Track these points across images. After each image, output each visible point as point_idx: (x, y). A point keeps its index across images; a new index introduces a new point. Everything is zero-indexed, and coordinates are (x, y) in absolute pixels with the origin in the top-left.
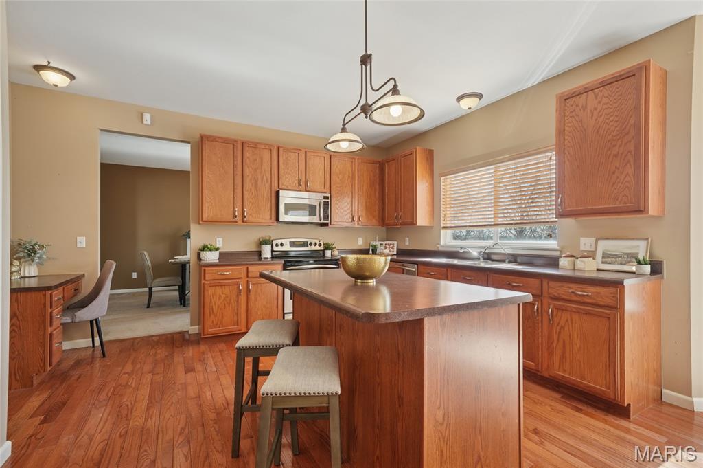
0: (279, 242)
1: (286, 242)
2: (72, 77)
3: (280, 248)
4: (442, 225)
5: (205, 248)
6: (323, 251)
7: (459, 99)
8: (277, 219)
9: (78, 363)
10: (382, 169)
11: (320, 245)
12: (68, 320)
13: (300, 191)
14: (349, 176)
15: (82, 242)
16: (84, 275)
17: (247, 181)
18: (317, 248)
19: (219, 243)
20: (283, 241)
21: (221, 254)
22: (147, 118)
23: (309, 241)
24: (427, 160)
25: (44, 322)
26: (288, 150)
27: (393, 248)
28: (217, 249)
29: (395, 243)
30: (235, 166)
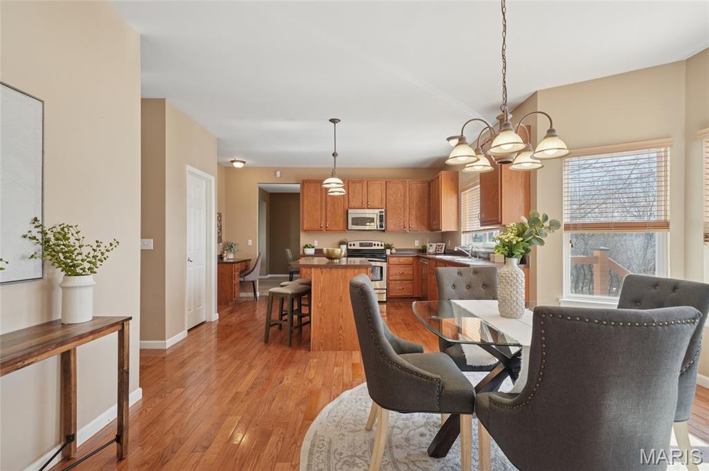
0: (352, 243)
1: (357, 243)
2: (244, 162)
3: (352, 247)
4: (462, 230)
5: (306, 246)
6: (385, 249)
7: (449, 139)
8: (347, 228)
9: (246, 301)
10: (429, 186)
11: (381, 245)
12: (242, 280)
13: (364, 208)
14: (401, 196)
15: (250, 242)
16: (251, 260)
17: (329, 205)
18: (380, 248)
19: (316, 244)
20: (355, 243)
21: (315, 250)
22: (278, 173)
23: (373, 242)
24: (452, 180)
25: (232, 277)
26: (354, 182)
27: (441, 249)
28: (313, 247)
29: (444, 244)
30: (321, 196)
